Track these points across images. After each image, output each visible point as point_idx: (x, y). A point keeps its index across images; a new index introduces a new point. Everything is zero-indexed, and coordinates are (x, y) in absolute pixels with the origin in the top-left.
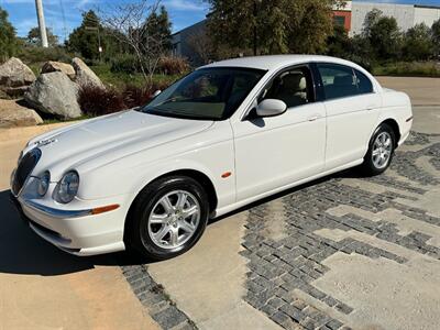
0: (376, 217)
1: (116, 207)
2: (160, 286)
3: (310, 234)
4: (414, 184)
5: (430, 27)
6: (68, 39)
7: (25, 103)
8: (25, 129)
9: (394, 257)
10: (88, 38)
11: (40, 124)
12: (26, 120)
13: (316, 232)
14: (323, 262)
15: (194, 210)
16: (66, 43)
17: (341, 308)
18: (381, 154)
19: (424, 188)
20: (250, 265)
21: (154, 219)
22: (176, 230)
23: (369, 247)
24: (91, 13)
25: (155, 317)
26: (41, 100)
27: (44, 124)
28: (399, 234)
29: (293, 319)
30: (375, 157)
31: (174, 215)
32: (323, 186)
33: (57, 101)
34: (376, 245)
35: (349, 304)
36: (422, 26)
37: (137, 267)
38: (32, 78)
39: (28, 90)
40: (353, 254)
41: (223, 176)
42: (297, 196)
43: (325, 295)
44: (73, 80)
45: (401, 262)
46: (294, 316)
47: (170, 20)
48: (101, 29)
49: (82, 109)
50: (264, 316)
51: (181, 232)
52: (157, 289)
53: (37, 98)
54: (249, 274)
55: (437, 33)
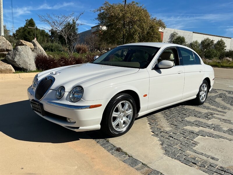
0: (210, 122)
1: (100, 105)
2: (120, 149)
3: (182, 128)
4: (220, 109)
5: (200, 43)
6: (15, 32)
7: (6, 61)
8: (6, 74)
9: (226, 138)
10: (29, 33)
11: (14, 73)
12: (7, 70)
13: (185, 128)
14: (194, 140)
15: (130, 112)
16: (14, 34)
17: (213, 158)
18: (203, 94)
19: (225, 111)
20: (160, 140)
21: (114, 114)
22: (122, 122)
23: (213, 134)
24: (32, 20)
25: (124, 161)
26: (16, 60)
27: (16, 73)
28: (223, 129)
29: (193, 163)
30: (201, 96)
31: (122, 113)
32: (177, 108)
33: (24, 61)
34: (215, 134)
35: (216, 157)
36: (196, 42)
37: (103, 140)
38: (11, 48)
39: (9, 54)
40: (206, 137)
41: (144, 96)
42: (167, 112)
43: (203, 154)
44: (33, 51)
45: (230, 140)
46: (193, 161)
47: (77, 27)
48: (37, 29)
49: (37, 66)
50: (179, 162)
51: (124, 123)
52: (118, 150)
53: (14, 59)
54: (162, 144)
55: (203, 46)
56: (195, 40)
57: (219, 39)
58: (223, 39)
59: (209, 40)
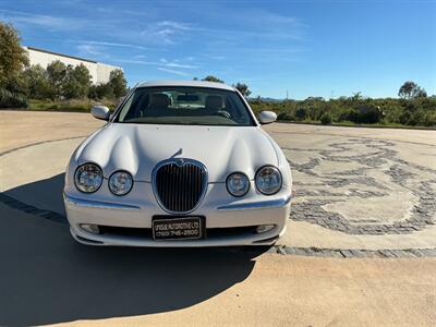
5: (46, 69)
36: (38, 67)
55: (52, 75)
56: (35, 64)
57: (78, 63)
58: (85, 63)
59: (62, 64)
